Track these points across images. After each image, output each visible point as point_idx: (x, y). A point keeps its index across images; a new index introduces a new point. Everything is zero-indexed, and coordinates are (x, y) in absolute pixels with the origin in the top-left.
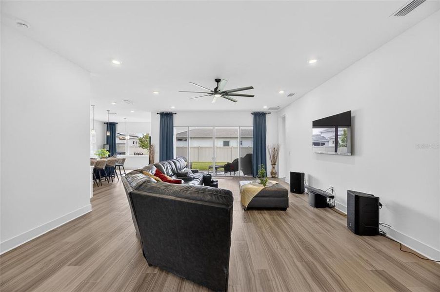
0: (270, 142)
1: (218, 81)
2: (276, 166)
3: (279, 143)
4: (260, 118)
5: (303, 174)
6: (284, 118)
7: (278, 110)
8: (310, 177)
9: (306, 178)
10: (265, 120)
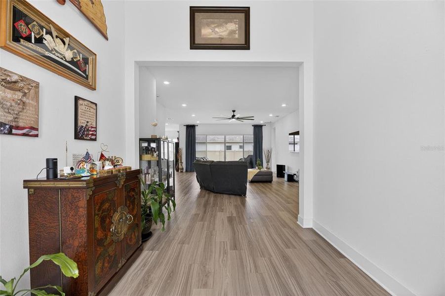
0: (265, 146)
1: (234, 111)
2: (270, 164)
3: (272, 147)
4: (258, 129)
5: (285, 166)
6: (275, 129)
7: (270, 123)
8: (288, 167)
9: (286, 168)
10: (262, 130)
